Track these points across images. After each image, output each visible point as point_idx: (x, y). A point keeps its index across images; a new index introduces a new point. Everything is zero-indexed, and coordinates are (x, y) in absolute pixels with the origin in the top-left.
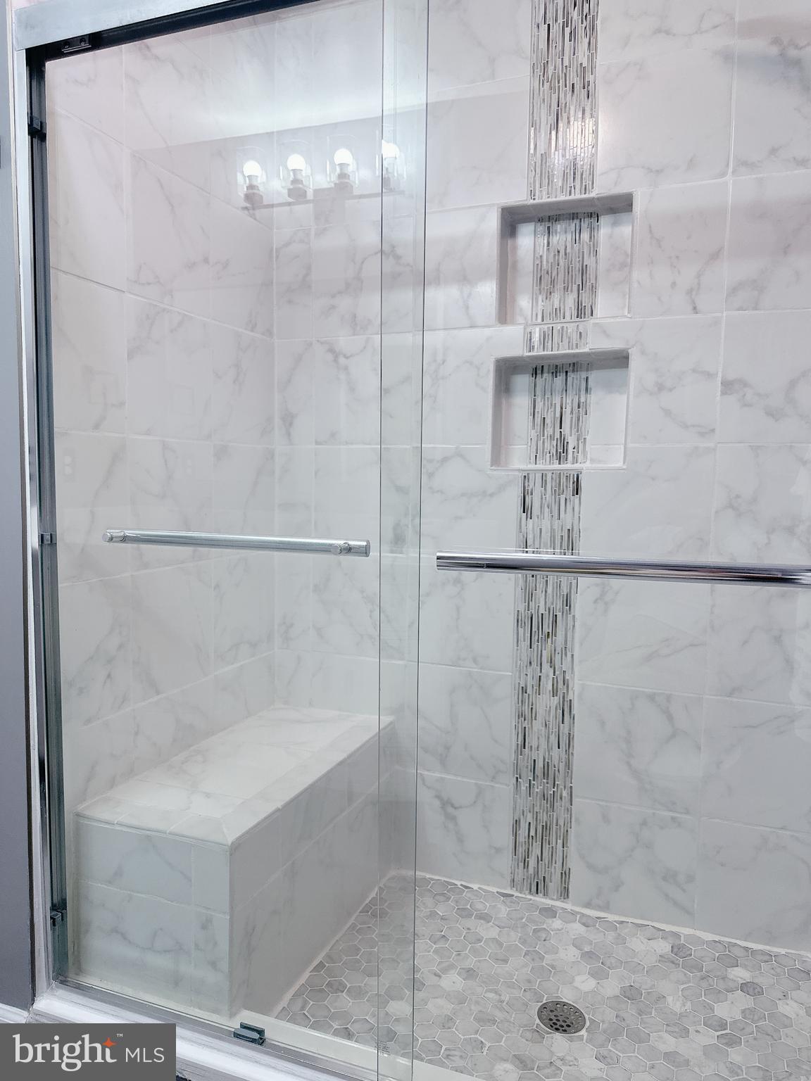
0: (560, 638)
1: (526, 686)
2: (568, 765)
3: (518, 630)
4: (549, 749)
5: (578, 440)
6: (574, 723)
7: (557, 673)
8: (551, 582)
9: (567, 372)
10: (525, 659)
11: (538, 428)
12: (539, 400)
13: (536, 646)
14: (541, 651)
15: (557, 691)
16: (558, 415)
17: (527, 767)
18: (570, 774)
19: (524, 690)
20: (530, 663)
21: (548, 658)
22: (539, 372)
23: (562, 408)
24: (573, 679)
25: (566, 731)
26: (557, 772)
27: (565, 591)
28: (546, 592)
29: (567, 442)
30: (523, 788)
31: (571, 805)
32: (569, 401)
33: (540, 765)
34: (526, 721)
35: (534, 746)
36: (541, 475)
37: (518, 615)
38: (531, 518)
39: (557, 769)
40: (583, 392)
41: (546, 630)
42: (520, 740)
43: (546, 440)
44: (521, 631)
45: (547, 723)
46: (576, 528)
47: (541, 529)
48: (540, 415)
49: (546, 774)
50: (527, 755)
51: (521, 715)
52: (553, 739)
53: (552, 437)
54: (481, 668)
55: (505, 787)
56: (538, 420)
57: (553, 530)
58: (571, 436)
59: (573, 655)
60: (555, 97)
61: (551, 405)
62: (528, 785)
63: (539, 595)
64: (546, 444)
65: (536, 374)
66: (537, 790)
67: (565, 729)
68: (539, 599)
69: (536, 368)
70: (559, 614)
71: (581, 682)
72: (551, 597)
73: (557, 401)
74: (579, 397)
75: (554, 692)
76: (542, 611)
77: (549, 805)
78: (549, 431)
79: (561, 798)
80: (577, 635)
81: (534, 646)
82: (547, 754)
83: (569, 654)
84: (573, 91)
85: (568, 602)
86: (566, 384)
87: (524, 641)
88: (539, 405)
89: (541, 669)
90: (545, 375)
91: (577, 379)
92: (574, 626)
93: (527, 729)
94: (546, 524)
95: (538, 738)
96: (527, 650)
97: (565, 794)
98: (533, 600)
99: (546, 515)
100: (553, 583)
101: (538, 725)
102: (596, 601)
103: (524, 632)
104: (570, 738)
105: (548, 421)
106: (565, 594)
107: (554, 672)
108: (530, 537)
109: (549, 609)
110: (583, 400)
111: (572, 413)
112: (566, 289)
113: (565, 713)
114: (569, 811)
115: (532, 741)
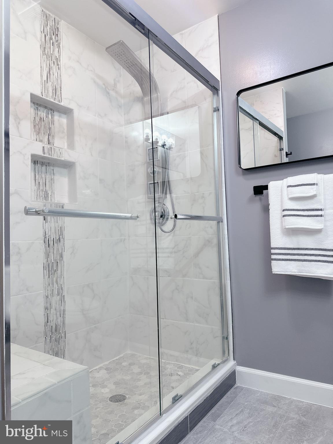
0: (59, 272)
1: (48, 295)
2: (64, 323)
3: (44, 271)
4: (57, 319)
5: (52, 193)
6: (65, 304)
7: (59, 286)
8: (55, 249)
9: (46, 165)
10: (47, 284)
11: (37, 186)
12: (37, 174)
13: (51, 277)
14: (53, 278)
15: (59, 293)
16: (44, 181)
17: (49, 331)
18: (64, 326)
19: (47, 297)
20: (49, 285)
21: (55, 281)
22: (36, 163)
23: (45, 179)
24: (64, 286)
25: (63, 309)
26: (60, 327)
27: (60, 251)
28: (54, 253)
29: (48, 193)
30: (48, 340)
31: (65, 338)
32: (48, 177)
33: (54, 327)
34: (48, 311)
35: (52, 320)
36: (50, 205)
37: (44, 265)
38: (47, 223)
39: (60, 326)
40: (52, 175)
41: (55, 268)
42: (46, 320)
43: (40, 191)
44: (45, 271)
45: (56, 308)
46: (63, 227)
47: (51, 227)
48: (37, 181)
49: (56, 330)
50: (49, 325)
51: (46, 308)
52: (58, 314)
53: (42, 190)
54: (30, 293)
55: (41, 344)
56: (37, 183)
57: (55, 227)
58: (49, 191)
59: (64, 277)
60: (48, 62)
61: (42, 177)
62: (50, 338)
63: (51, 255)
64: (40, 193)
65: (35, 164)
66: (53, 339)
67: (62, 308)
68: (51, 256)
69: (35, 161)
70: (59, 261)
71: (67, 287)
72: (55, 254)
73: (43, 176)
74: (51, 176)
75: (58, 295)
76: (53, 261)
77: (57, 343)
78: (41, 188)
79: (62, 338)
80: (65, 268)
81: (50, 277)
82: (56, 321)
83: (62, 277)
84: (54, 64)
85: (61, 256)
86: (46, 170)
87: (47, 275)
88: (37, 176)
89: (53, 286)
90: (38, 165)
91: (50, 169)
92: (64, 265)
93: (49, 314)
94: (53, 225)
95: (53, 316)
96: (48, 279)
97: (63, 335)
98: (49, 257)
99: (53, 221)
100: (56, 249)
101: (53, 311)
102: (71, 254)
103: (46, 272)
104: (64, 311)
105: (41, 184)
106: (60, 252)
107: (58, 286)
108: (47, 231)
109: (55, 260)
110: (52, 177)
111: (49, 182)
112: (44, 133)
113: (62, 301)
114: (65, 341)
115: (51, 319)
